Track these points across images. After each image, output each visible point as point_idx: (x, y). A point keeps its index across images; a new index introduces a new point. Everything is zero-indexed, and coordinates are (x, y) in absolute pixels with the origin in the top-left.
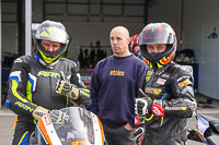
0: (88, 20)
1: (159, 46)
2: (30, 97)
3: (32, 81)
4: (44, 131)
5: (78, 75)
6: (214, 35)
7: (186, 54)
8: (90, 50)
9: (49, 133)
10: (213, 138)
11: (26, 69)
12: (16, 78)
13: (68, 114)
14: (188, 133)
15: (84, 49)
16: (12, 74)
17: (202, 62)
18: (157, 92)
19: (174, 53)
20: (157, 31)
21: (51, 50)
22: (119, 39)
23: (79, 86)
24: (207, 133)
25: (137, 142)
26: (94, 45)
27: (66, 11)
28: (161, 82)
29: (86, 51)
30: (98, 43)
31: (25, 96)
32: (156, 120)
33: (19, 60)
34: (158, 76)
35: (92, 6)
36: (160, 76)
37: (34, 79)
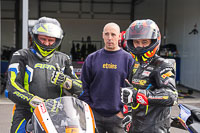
0: (80, 17)
1: (144, 41)
2: (27, 87)
3: (29, 73)
4: (40, 119)
5: (72, 67)
6: (195, 31)
7: (169, 48)
8: (81, 44)
9: (45, 120)
10: (195, 125)
11: (23, 61)
12: (14, 70)
13: (62, 103)
14: (171, 121)
15: (76, 44)
16: (11, 66)
17: (183, 56)
18: (142, 83)
19: (158, 48)
20: (142, 27)
21: (47, 44)
22: (113, 34)
23: (72, 77)
24: (189, 121)
25: (125, 129)
26: (85, 40)
27: (60, 9)
28: (146, 74)
29: (78, 45)
30: (89, 38)
31: (23, 86)
32: (142, 108)
33: (17, 53)
34: (143, 69)
35: (83, 4)
36: (145, 69)
37: (31, 70)
